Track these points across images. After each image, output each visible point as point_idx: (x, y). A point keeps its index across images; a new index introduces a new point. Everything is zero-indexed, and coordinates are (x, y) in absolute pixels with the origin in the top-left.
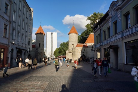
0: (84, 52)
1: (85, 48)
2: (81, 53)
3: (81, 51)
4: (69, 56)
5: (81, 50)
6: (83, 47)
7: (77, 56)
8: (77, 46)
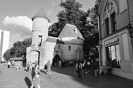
0: (58, 50)
1: (60, 45)
2: (53, 53)
3: (53, 50)
4: (32, 57)
5: (54, 47)
6: (57, 43)
7: (47, 58)
8: (47, 41)
